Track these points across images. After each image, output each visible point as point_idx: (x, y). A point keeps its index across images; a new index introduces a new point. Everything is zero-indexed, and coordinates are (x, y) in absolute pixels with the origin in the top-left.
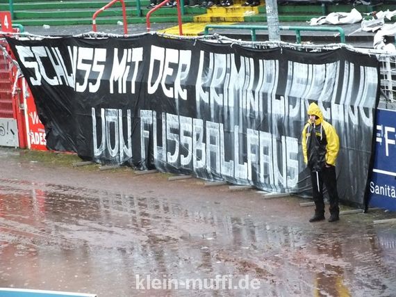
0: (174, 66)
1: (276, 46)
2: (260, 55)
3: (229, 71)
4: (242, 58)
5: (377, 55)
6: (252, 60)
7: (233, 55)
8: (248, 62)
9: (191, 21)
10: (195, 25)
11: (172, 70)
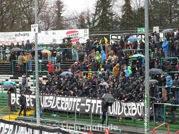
0: (7, 129)
1: (39, 126)
2: (34, 128)
3: (24, 132)
4: (29, 128)
5: (69, 132)
6: (31, 129)
7: (26, 127)
8: (30, 130)
9: (13, 114)
10: (14, 115)
11: (7, 130)
